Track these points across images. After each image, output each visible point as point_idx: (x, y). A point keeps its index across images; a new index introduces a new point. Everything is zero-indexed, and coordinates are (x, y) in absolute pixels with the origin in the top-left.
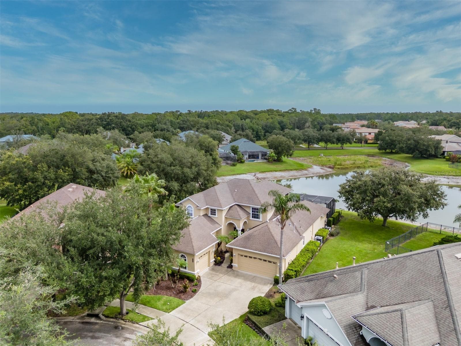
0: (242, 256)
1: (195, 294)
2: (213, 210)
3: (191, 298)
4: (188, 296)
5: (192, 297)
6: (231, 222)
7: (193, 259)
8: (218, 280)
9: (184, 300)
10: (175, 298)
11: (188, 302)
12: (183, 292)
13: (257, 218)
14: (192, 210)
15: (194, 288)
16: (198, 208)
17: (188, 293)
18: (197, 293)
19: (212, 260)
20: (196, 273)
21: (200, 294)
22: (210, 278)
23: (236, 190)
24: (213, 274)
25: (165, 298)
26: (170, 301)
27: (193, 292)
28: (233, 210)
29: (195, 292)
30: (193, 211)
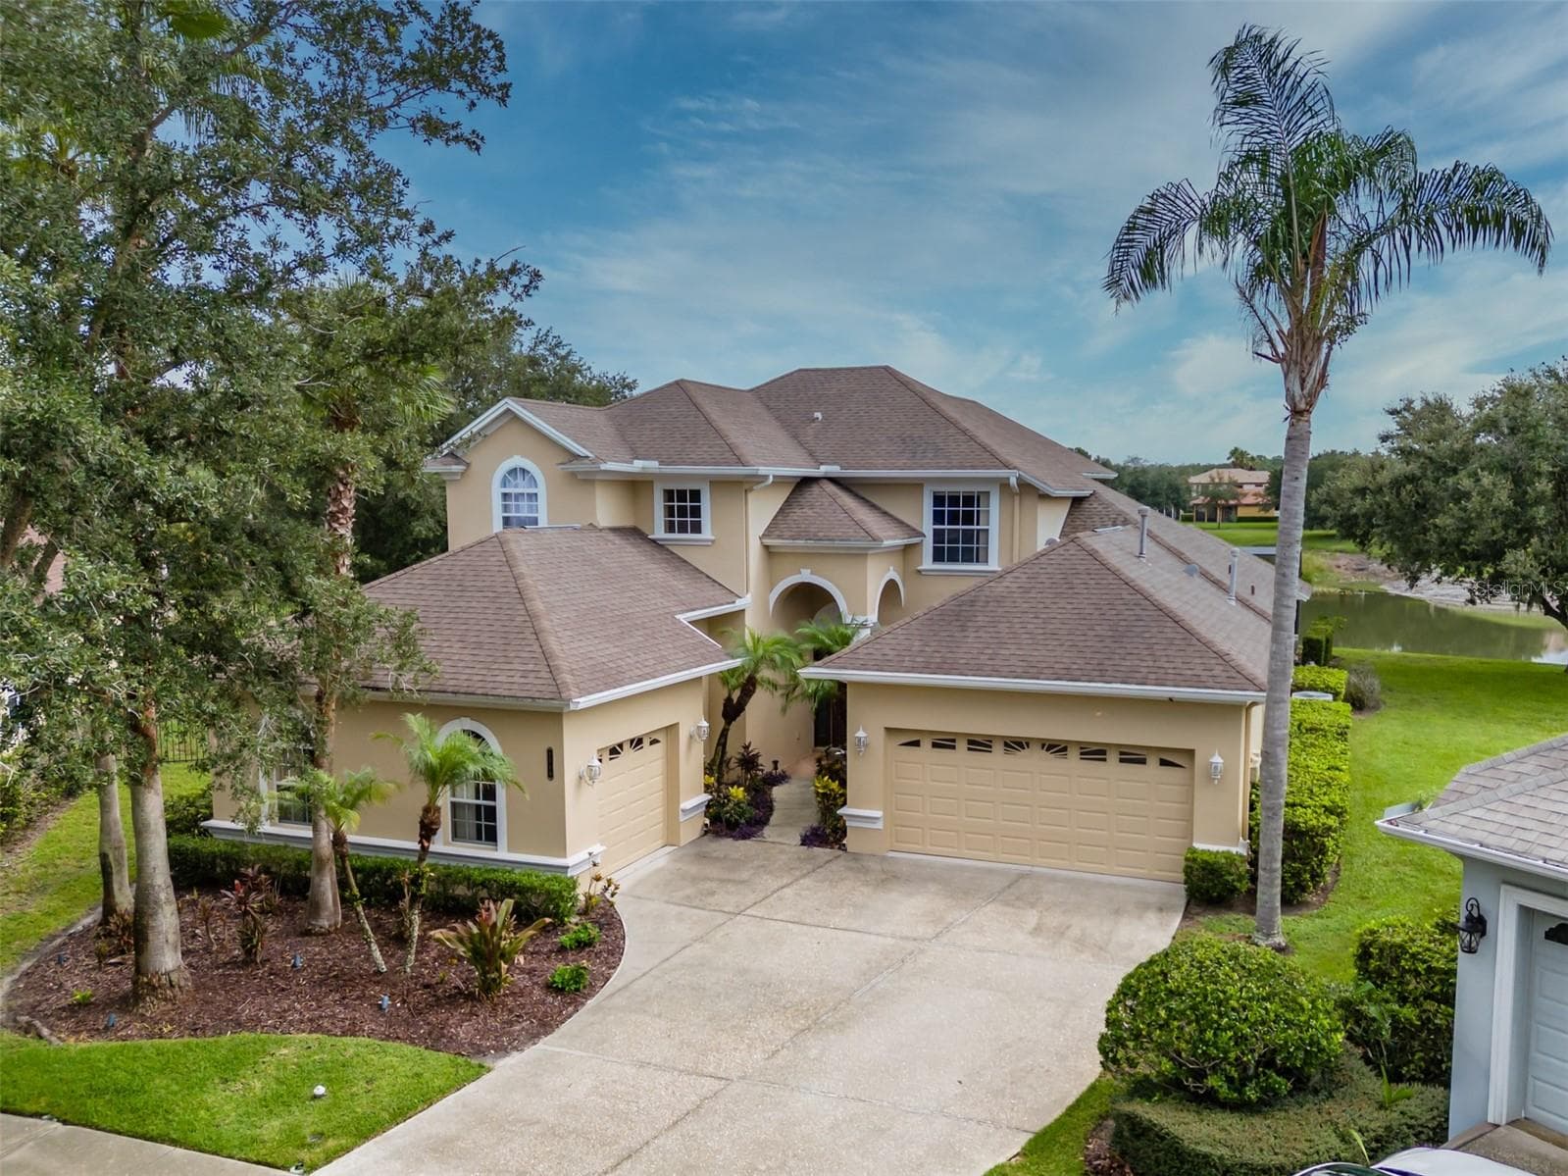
0: (916, 744)
1: (577, 1005)
2: (682, 495)
3: (534, 1037)
4: (511, 1023)
5: (546, 1026)
6: (806, 576)
7: (550, 752)
8: (748, 912)
9: (475, 1057)
10: (391, 1045)
11: (507, 1067)
12: (470, 997)
13: (969, 556)
14: (533, 497)
15: (560, 969)
16: (576, 466)
17: (509, 1001)
18: (587, 997)
19: (694, 799)
20: (574, 859)
21: (618, 1000)
22: (688, 902)
23: (818, 415)
24: (707, 879)
25: (292, 1048)
26: (335, 1071)
27: (560, 991)
28: (812, 507)
29: (571, 992)
30: (542, 502)
